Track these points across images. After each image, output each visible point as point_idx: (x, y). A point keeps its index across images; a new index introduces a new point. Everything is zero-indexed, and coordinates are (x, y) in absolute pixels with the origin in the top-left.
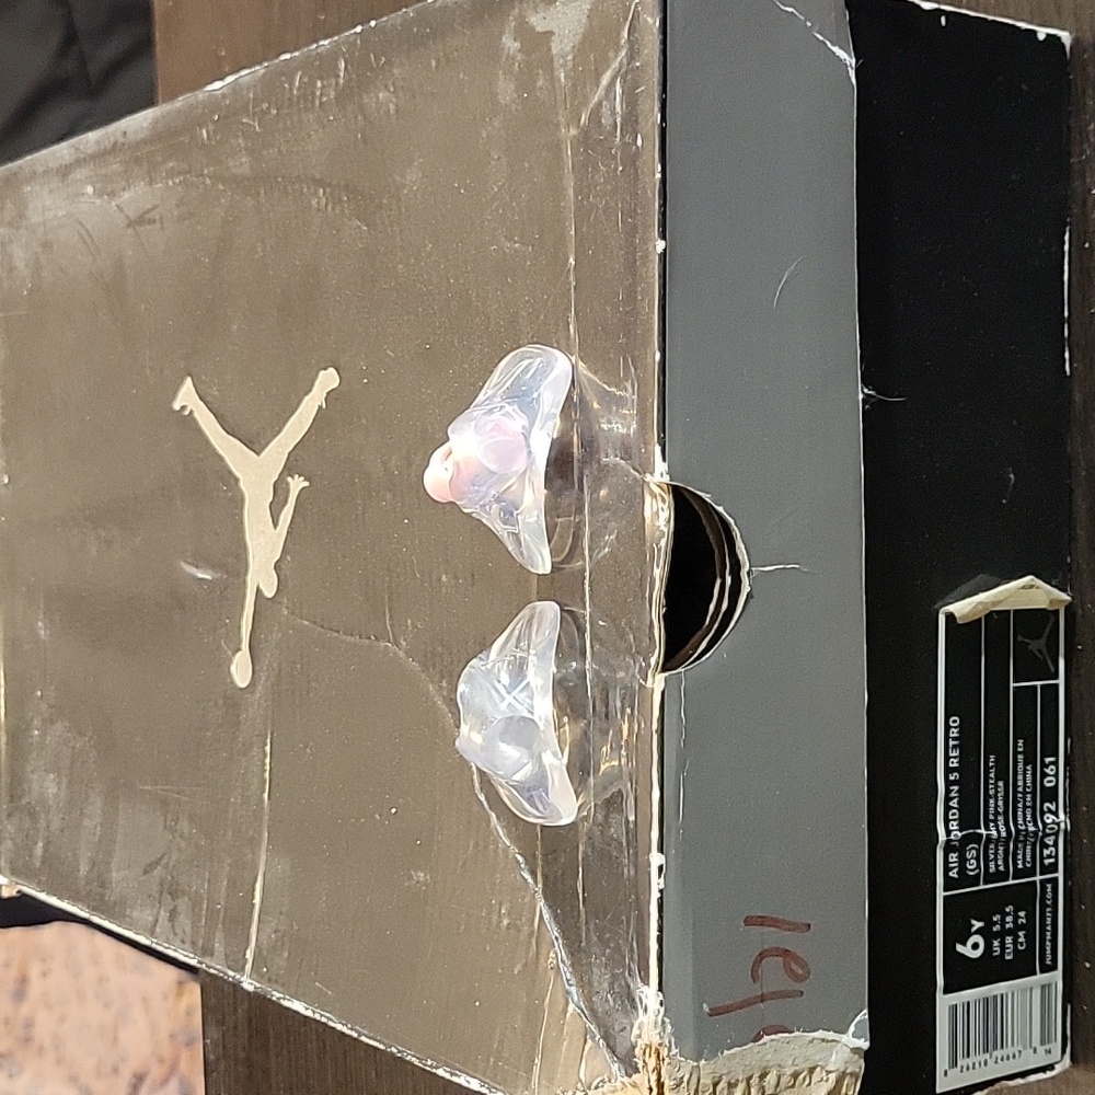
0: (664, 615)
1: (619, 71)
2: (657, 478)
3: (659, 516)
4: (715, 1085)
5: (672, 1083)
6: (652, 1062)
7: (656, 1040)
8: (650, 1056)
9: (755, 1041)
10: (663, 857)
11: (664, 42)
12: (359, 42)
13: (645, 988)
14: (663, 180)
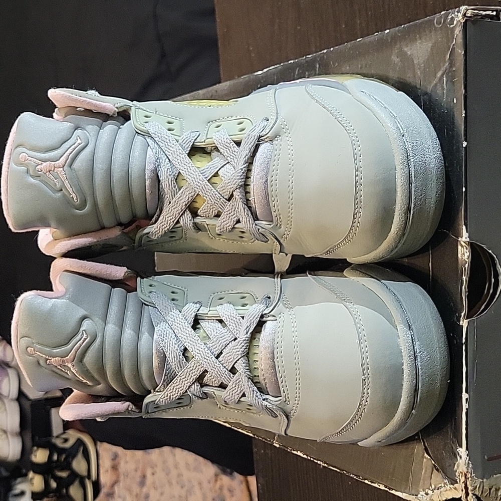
0: (467, 296)
1: (446, 71)
2: (464, 239)
3: (465, 255)
4: (490, 489)
5: (472, 488)
7: (465, 470)
8: (462, 477)
10: (468, 395)
11: (466, 60)
12: (325, 56)
13: (460, 449)
14: (466, 117)
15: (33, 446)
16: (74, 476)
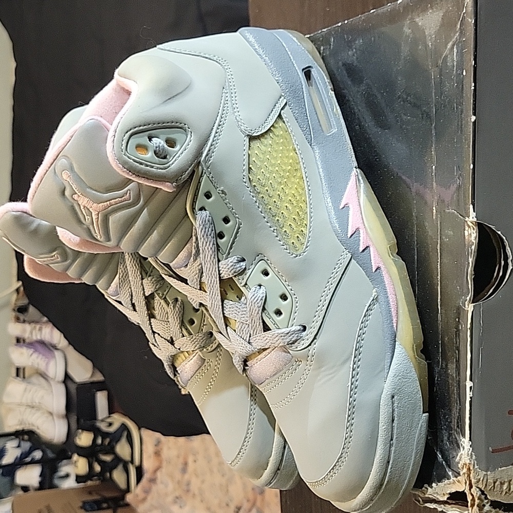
0: (473, 279)
1: (456, 42)
2: (471, 219)
3: (472, 235)
4: (495, 482)
5: (475, 481)
6: (465, 470)
7: (468, 462)
10: (472, 383)
11: (476, 30)
12: (340, 30)
13: (463, 440)
14: (475, 90)
15: (78, 429)
16: (118, 460)
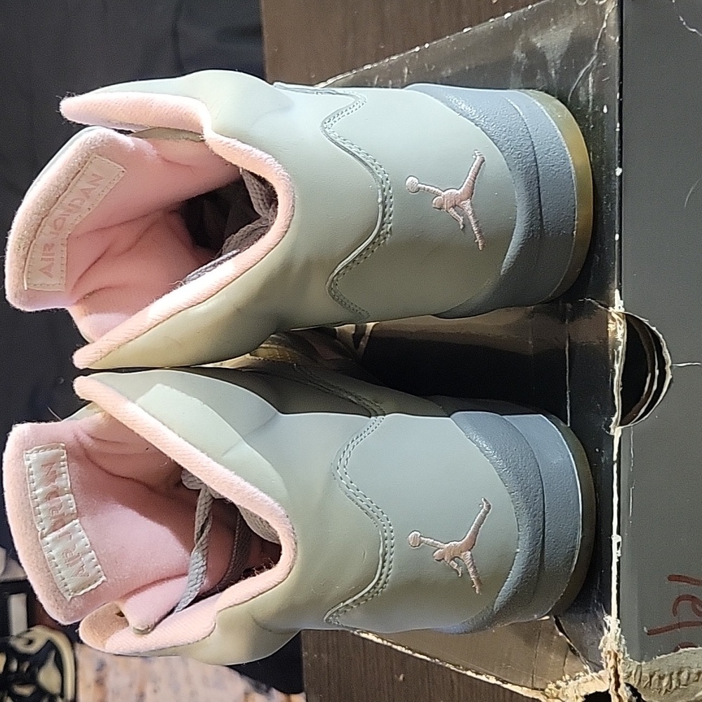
0: (621, 392)
1: (591, 69)
2: (616, 309)
3: (617, 331)
4: (651, 677)
5: (625, 675)
6: (611, 663)
7: (615, 648)
8: (610, 659)
9: (675, 651)
10: (620, 537)
11: (621, 51)
12: (417, 57)
13: (609, 617)
14: (621, 132)
